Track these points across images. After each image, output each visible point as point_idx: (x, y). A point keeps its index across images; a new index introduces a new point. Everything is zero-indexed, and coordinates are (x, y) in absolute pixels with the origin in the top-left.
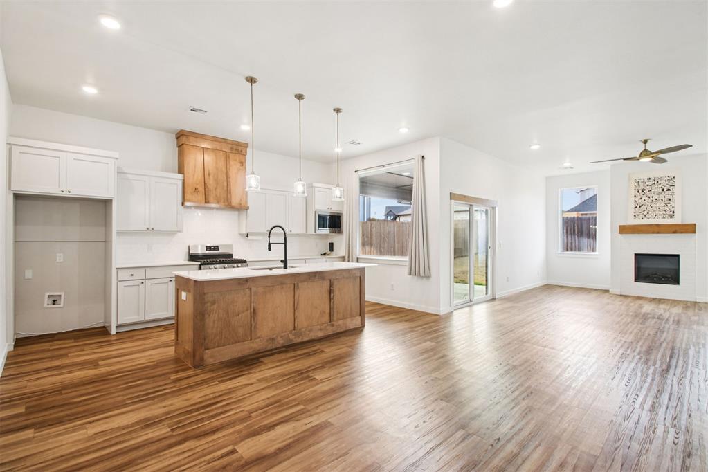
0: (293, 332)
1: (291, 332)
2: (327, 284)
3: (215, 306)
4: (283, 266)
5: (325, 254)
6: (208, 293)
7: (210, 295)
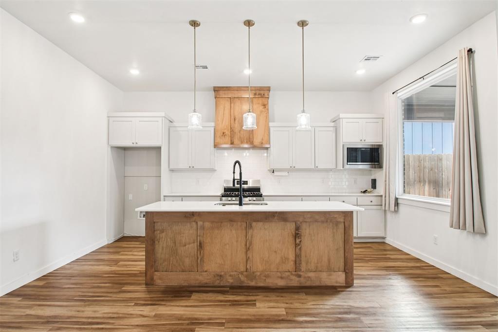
0: (245, 273)
1: (242, 273)
2: (291, 227)
3: (164, 234)
4: (238, 202)
5: (365, 192)
6: (157, 222)
7: (159, 224)
